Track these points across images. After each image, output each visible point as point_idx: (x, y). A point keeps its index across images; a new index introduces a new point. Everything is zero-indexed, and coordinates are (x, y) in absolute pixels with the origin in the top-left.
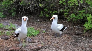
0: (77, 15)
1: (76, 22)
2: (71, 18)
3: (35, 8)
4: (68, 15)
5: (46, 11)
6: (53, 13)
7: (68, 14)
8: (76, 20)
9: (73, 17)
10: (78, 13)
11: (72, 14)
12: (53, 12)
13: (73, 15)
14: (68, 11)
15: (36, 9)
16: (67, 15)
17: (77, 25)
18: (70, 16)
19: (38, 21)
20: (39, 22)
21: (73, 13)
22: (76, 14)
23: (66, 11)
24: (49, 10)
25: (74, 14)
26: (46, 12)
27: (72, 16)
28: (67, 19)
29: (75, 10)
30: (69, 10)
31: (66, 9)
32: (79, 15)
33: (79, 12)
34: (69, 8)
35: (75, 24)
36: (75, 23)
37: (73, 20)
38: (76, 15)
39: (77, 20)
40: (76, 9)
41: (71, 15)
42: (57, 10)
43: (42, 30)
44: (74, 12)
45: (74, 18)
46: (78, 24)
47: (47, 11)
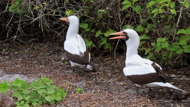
0: (175, 41)
1: (170, 62)
2: (157, 50)
3: (54, 23)
4: (149, 41)
5: (84, 29)
6: (104, 36)
7: (147, 38)
8: (171, 55)
9: (163, 47)
10: (176, 35)
11: (159, 40)
12: (105, 32)
13: (161, 42)
14: (147, 31)
15: (56, 26)
16: (144, 42)
17: (175, 70)
18: (153, 44)
19: (63, 59)
20: (66, 63)
21: (163, 37)
22: (171, 40)
23: (142, 31)
24: (93, 27)
25: (164, 39)
26: (85, 32)
27: (158, 45)
28: (146, 54)
29: (167, 27)
30: (149, 26)
31: (142, 25)
32: (178, 41)
33: (178, 33)
34: (150, 21)
35: (169, 67)
36: (169, 65)
37: (161, 56)
38: (170, 43)
39: (174, 57)
40: (170, 26)
41: (156, 42)
42: (117, 27)
43: (73, 86)
44: (165, 33)
45: (165, 50)
46: (177, 67)
47: (88, 30)
